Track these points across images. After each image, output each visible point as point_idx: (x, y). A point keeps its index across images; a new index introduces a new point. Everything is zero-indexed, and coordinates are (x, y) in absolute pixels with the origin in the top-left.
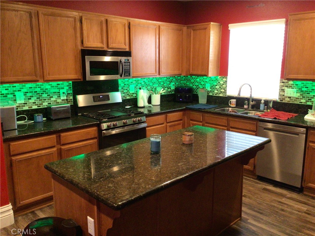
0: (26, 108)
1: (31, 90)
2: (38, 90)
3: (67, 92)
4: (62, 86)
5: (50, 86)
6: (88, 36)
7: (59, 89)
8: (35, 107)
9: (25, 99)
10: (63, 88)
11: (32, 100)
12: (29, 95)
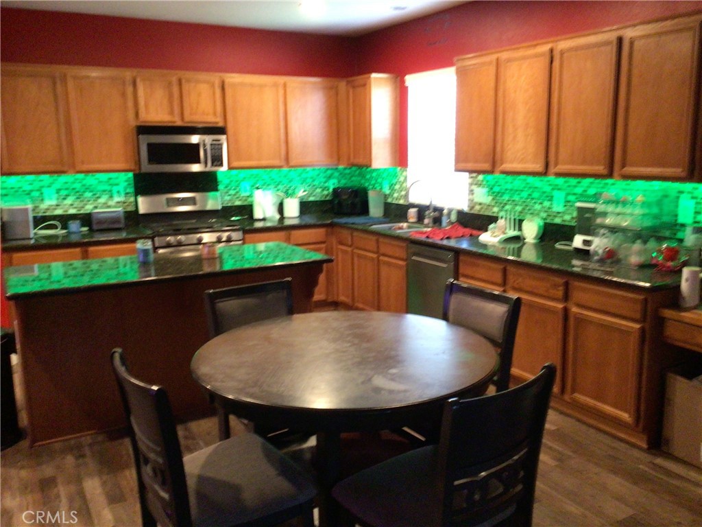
0: (59, 212)
1: (67, 186)
2: (77, 186)
3: (125, 190)
4: (116, 181)
5: (97, 181)
6: (146, 106)
7: (112, 185)
8: (72, 211)
9: (58, 199)
10: (117, 185)
11: (69, 201)
12: (64, 193)
